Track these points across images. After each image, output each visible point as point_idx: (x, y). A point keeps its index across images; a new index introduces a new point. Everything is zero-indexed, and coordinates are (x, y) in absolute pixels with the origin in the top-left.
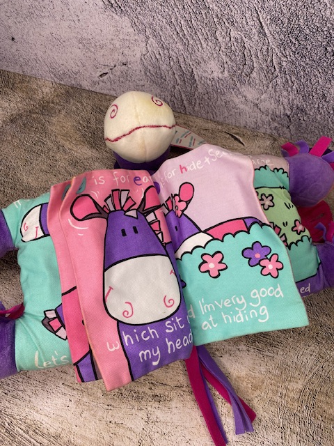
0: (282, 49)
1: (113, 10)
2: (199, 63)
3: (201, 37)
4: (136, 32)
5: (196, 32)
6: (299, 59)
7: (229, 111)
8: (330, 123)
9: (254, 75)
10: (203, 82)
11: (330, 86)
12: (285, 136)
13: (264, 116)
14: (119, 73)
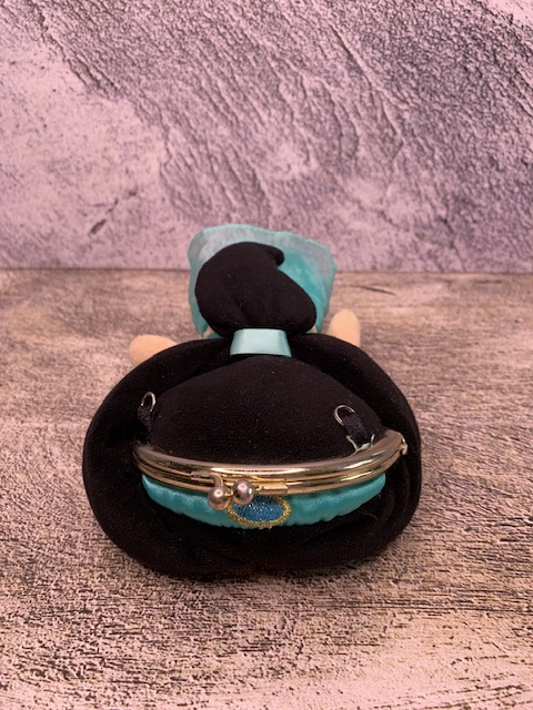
0: (395, 90)
1: (101, 92)
2: (262, 155)
3: (255, 104)
4: (146, 122)
5: (245, 98)
6: (428, 99)
7: (336, 241)
8: (522, 213)
9: (362, 152)
10: (276, 193)
11: (495, 137)
12: (452, 266)
13: (402, 234)
14: (124, 216)
